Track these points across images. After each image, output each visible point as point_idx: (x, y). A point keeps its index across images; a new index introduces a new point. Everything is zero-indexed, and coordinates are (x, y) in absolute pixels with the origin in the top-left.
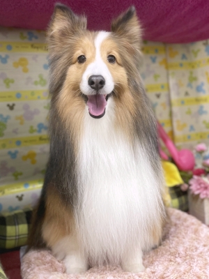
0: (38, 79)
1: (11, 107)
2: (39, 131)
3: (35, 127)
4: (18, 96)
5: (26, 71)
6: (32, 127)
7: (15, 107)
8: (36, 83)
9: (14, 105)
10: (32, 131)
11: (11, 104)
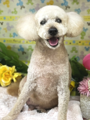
0: (14, 11)
1: (2, 24)
2: (14, 37)
3: (12, 35)
4: (5, 18)
5: (8, 6)
6: (10, 34)
7: (3, 24)
8: (12, 12)
9: (3, 23)
10: (11, 36)
11: (2, 22)
